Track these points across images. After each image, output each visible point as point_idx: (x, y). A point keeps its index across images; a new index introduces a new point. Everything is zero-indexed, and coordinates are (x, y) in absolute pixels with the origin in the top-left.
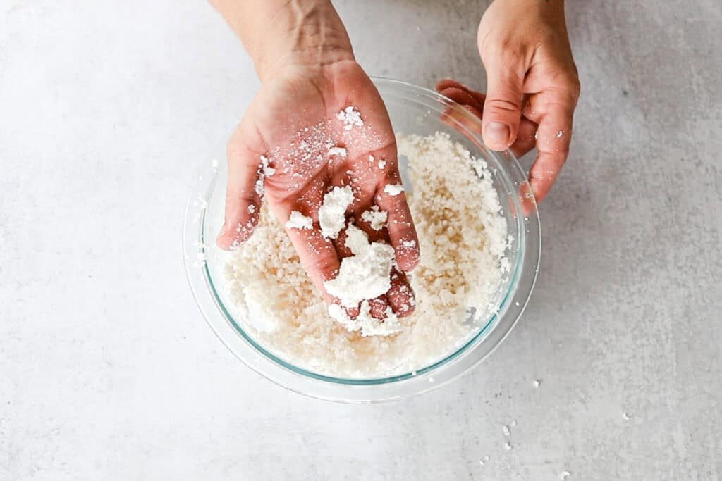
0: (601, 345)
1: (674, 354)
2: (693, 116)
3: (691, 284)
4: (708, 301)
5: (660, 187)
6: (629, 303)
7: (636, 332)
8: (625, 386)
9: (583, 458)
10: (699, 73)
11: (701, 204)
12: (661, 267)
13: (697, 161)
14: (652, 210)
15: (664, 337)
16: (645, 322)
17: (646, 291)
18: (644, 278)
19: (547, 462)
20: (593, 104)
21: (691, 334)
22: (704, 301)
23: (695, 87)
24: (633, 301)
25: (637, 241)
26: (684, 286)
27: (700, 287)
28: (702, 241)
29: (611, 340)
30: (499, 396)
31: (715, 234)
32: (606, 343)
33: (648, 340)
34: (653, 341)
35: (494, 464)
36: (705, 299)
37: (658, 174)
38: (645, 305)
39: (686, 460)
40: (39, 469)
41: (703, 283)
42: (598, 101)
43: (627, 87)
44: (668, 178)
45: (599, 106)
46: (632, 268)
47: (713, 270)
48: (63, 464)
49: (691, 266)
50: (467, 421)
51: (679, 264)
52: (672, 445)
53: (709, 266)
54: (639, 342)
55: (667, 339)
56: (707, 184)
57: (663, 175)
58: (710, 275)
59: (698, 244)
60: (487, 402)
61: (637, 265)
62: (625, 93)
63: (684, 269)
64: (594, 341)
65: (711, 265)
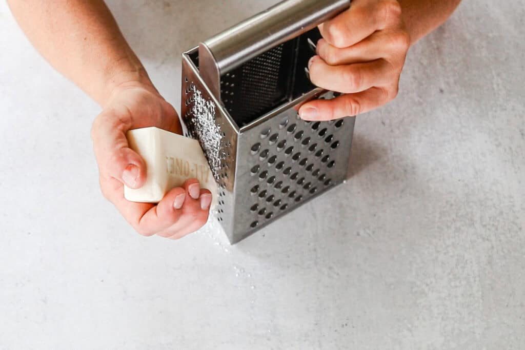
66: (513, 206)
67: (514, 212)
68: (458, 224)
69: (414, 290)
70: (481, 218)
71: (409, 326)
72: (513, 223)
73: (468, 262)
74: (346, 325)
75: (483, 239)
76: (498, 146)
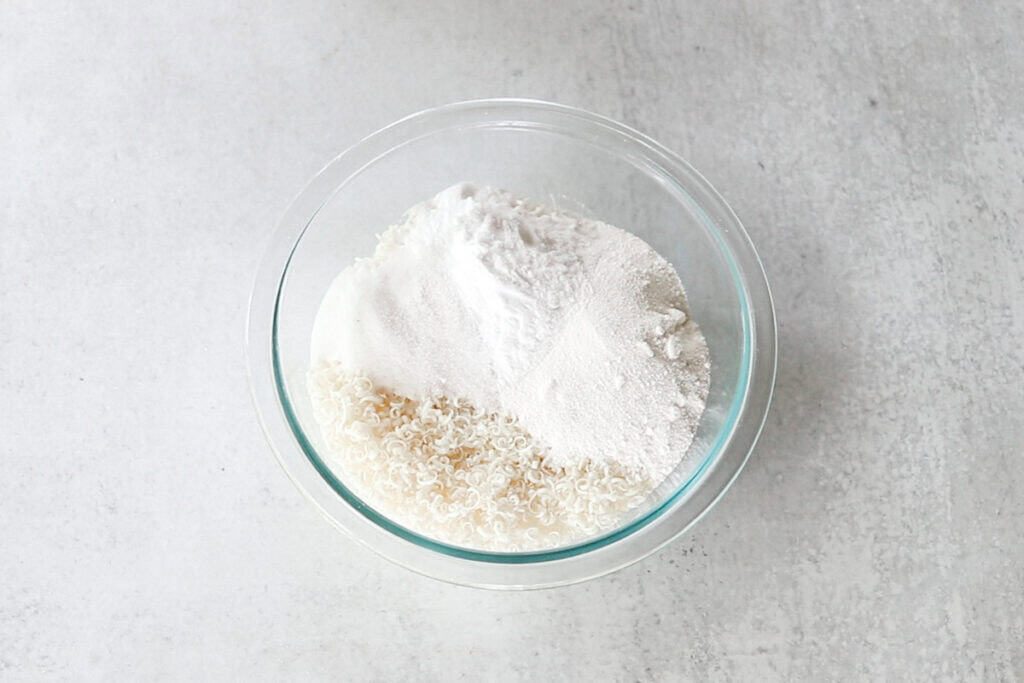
0: (840, 477)
1: (948, 489)
2: (974, 137)
3: (972, 386)
4: (998, 411)
5: (926, 241)
6: (880, 414)
7: (891, 458)
8: (876, 538)
9: (815, 644)
10: (982, 72)
11: (986, 267)
12: (928, 361)
13: (979, 204)
14: (914, 276)
15: (932, 464)
16: (904, 442)
17: (905, 396)
18: (902, 377)
19: (762, 650)
20: (825, 119)
21: (973, 459)
22: (992, 412)
23: (975, 93)
24: (886, 412)
25: (892, 322)
26: (962, 388)
27: (985, 390)
28: (989, 321)
29: (854, 470)
30: (689, 552)
31: (1007, 312)
32: (846, 474)
33: (909, 470)
34: (916, 469)
35: (683, 653)
36: (994, 408)
37: (922, 223)
38: (904, 418)
39: (966, 646)
40: (7, 665)
41: (989, 383)
42: (833, 115)
43: (876, 94)
44: (936, 228)
45: (834, 122)
46: (885, 363)
47: (1004, 364)
48: (43, 658)
49: (972, 360)
50: (641, 593)
51: (954, 357)
52: (946, 624)
53: (998, 360)
54: (895, 472)
55: (937, 467)
56: (995, 238)
57: (930, 224)
58: (1000, 373)
59: (981, 326)
60: (672, 562)
61: (893, 357)
62: (873, 103)
63: (962, 362)
64: (829, 471)
65: (1001, 357)
66: (1011, 324)
67: (1012, 335)
68: (905, 359)
69: (821, 483)
70: (949, 347)
71: (813, 552)
72: (1010, 355)
73: (925, 430)
74: (691, 550)
75: (954, 387)
76: (980, 210)
